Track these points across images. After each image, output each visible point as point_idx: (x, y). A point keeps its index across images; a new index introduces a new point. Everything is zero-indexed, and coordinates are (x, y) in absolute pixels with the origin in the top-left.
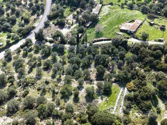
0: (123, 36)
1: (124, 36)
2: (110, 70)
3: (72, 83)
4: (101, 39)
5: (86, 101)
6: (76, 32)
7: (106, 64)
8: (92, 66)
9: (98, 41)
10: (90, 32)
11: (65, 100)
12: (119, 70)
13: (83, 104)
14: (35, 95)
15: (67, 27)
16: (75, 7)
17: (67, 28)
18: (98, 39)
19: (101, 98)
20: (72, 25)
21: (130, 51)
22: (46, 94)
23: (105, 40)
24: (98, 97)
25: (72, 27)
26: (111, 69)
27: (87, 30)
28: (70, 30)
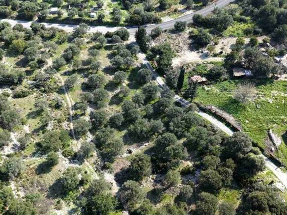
0: (273, 149)
1: (277, 152)
2: (159, 186)
3: (81, 139)
4: (226, 116)
5: (50, 187)
6: (206, 70)
7: (164, 166)
8: (143, 147)
9: (215, 115)
10: (226, 90)
11: (37, 152)
12: (172, 202)
13: (41, 186)
14: (26, 106)
15: (202, 52)
16: (260, 30)
17: (201, 54)
18: (220, 112)
19: (73, 209)
20: (215, 55)
21: (243, 194)
22: (36, 118)
23: (228, 124)
24: (71, 203)
25: (211, 59)
26: (163, 184)
27: (225, 82)
28: (200, 61)
